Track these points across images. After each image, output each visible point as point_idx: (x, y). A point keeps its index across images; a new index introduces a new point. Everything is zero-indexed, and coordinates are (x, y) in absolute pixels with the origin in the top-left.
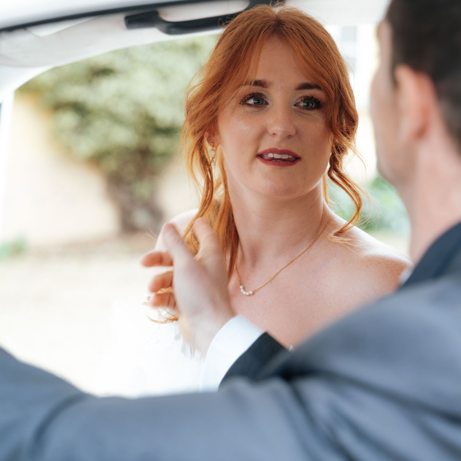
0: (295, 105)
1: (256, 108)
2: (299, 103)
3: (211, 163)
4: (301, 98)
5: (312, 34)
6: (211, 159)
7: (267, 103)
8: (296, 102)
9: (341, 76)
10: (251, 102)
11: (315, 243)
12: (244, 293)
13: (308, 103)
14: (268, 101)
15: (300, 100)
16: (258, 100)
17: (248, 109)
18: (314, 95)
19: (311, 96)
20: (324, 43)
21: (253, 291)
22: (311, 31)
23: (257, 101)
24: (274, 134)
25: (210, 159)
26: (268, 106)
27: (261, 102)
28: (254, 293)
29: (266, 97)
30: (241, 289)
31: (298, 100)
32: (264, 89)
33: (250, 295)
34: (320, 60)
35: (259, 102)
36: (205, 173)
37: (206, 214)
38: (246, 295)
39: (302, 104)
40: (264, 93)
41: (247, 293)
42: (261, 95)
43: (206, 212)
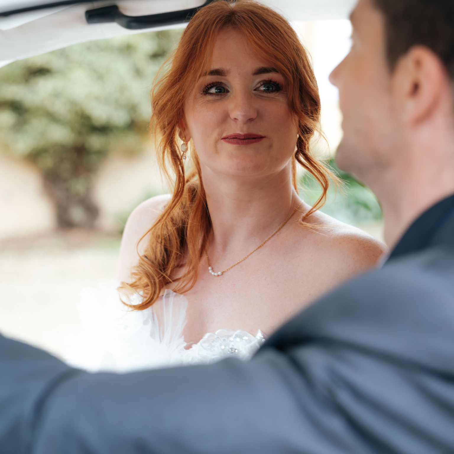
0: (255, 90)
1: (217, 96)
2: (259, 87)
3: (182, 157)
4: (260, 82)
5: (264, 21)
6: (182, 153)
7: (228, 91)
8: (255, 87)
9: (297, 58)
10: (213, 90)
11: (285, 227)
12: (213, 273)
13: (268, 87)
14: (229, 89)
15: (259, 85)
16: (220, 89)
17: (209, 97)
18: (272, 78)
19: (269, 80)
20: (277, 27)
21: (222, 272)
22: (263, 17)
23: (219, 91)
24: (235, 119)
25: (180, 153)
26: (229, 94)
27: (223, 91)
28: (223, 273)
29: (226, 85)
30: (209, 270)
31: (257, 85)
32: (223, 77)
33: (218, 276)
34: (272, 43)
35: (221, 92)
36: (177, 167)
37: (178, 205)
38: (215, 276)
39: (262, 88)
40: (223, 81)
41: (216, 274)
42: (221, 83)
43: (177, 204)
